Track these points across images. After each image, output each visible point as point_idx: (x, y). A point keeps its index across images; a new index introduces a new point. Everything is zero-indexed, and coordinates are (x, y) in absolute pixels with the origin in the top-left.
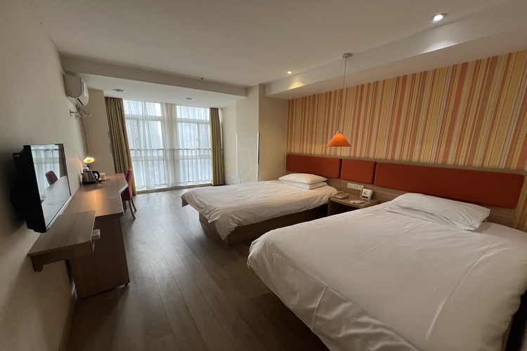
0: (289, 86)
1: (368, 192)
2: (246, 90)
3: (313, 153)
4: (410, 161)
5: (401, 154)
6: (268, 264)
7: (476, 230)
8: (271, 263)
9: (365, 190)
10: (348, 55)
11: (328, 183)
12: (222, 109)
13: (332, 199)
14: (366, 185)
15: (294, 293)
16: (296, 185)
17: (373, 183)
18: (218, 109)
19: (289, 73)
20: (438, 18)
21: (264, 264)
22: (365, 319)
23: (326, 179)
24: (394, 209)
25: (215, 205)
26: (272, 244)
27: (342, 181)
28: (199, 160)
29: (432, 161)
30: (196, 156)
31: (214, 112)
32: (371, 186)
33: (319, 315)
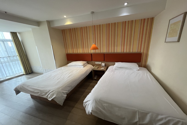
0: (65, 23)
1: (103, 64)
2: (38, 23)
3: (78, 52)
4: (114, 52)
5: (111, 51)
6: (103, 111)
7: (139, 70)
8: (104, 109)
9: (102, 64)
10: (93, 13)
11: (88, 63)
12: (19, 33)
13: (94, 69)
14: (102, 62)
15: (124, 119)
16: (76, 66)
17: (104, 61)
18: (16, 33)
19: (65, 16)
20: (126, 4)
21: (101, 111)
22: (160, 117)
23: (86, 62)
24: (116, 69)
25: (48, 89)
26: (100, 100)
27: (93, 62)
28: (11, 63)
29: (120, 52)
30: (8, 61)
31: (14, 34)
32: (104, 62)
33: (141, 123)
